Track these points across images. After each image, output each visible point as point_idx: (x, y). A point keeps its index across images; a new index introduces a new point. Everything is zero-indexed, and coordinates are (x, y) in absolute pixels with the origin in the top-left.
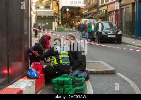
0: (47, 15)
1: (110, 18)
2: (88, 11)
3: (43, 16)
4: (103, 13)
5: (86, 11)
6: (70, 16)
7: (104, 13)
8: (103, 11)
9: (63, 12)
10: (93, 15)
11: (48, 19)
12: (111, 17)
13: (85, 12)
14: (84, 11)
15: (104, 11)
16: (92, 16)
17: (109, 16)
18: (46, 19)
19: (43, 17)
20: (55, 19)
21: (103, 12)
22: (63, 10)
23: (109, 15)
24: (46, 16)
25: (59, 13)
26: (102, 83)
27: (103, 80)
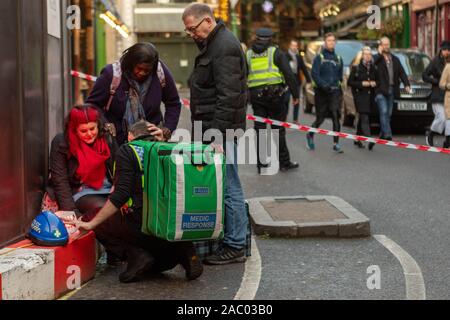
1: (420, 35)
2: (338, 10)
4: (397, 18)
5: (332, 9)
6: (276, 30)
7: (401, 15)
8: (394, 8)
9: (248, 17)
10: (355, 27)
11: (188, 44)
12: (426, 33)
13: (330, 16)
14: (326, 11)
15: (400, 8)
16: (353, 31)
17: (419, 30)
18: (179, 44)
19: (168, 36)
21: (394, 13)
23: (417, 25)
25: (230, 18)
26: (301, 267)
27: (310, 257)
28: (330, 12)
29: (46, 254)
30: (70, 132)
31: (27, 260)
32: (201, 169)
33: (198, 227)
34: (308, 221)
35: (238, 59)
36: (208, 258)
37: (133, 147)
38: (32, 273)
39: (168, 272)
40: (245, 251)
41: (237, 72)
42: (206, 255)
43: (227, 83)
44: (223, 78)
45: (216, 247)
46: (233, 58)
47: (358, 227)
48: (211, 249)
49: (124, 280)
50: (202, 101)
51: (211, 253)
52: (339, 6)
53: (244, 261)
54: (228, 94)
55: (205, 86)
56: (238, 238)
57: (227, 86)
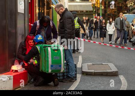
0: (85, 10)
2: (133, 4)
3: (80, 11)
9: (107, 6)
20: (94, 15)
22: (107, 3)
24: (83, 11)
26: (90, 84)
27: (95, 81)
28: (131, 5)
29: (10, 77)
30: (26, 42)
31: (4, 78)
32: (56, 51)
33: (56, 69)
34: (99, 70)
35: (71, 20)
36: (63, 80)
37: (37, 47)
38: (5, 82)
39: (49, 84)
40: (75, 78)
41: (70, 24)
42: (62, 79)
43: (67, 27)
44: (66, 26)
45: (65, 77)
46: (69, 20)
47: (114, 73)
48: (64, 77)
49: (35, 86)
50: (61, 33)
51: (64, 79)
52: (134, 3)
53: (74, 81)
54: (68, 30)
55: (62, 28)
56: (72, 74)
57: (67, 28)
